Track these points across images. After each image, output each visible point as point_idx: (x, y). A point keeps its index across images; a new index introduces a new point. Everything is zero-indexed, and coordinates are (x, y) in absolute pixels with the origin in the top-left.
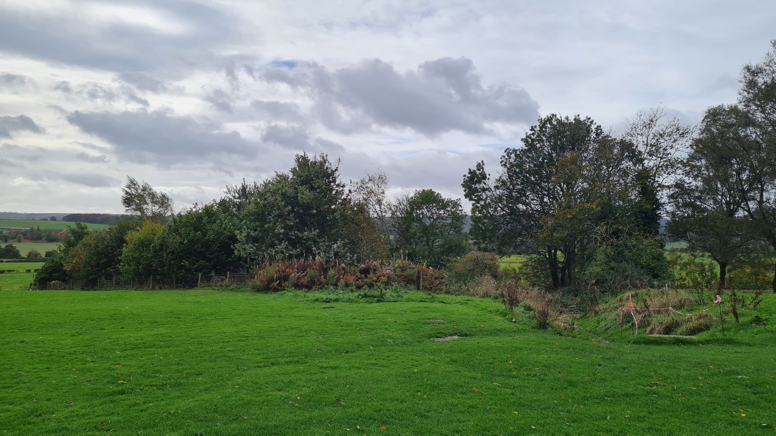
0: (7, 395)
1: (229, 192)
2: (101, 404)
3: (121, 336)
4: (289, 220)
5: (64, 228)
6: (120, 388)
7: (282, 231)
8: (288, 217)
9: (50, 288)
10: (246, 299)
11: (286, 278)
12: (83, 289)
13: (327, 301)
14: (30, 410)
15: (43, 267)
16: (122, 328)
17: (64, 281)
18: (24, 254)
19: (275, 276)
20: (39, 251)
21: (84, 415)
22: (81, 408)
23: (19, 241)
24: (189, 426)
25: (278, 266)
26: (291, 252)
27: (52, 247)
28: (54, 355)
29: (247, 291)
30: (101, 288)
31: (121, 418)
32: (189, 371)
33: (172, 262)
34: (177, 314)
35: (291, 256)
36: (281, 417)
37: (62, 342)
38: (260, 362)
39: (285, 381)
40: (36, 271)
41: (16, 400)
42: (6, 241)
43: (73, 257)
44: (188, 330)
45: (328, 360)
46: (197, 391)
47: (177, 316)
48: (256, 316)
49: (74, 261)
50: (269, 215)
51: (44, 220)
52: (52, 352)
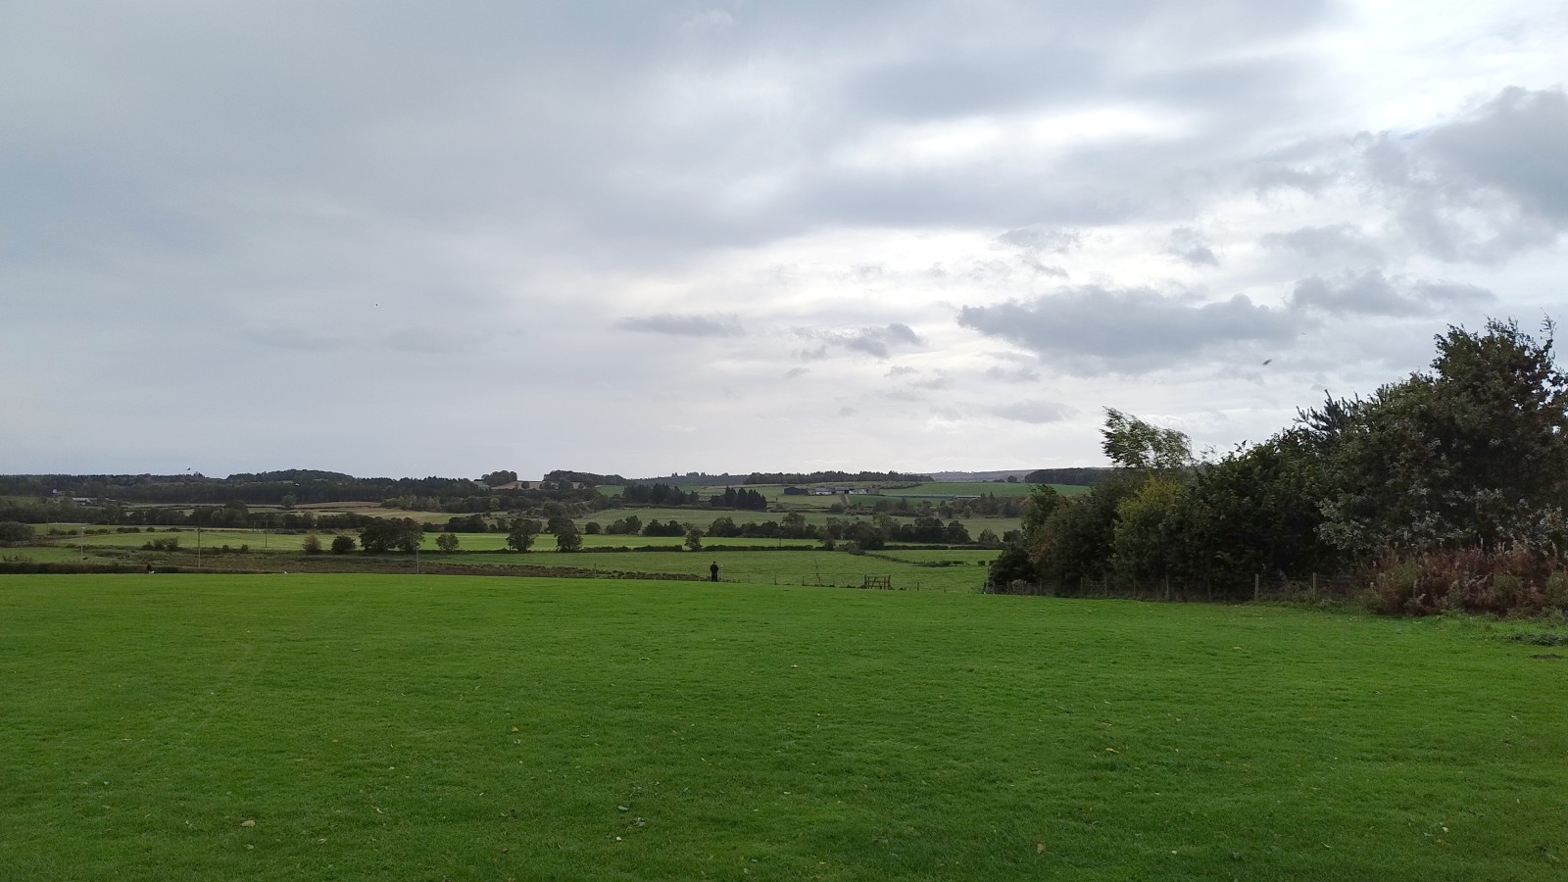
0: (951, 744)
1: (1304, 417)
2: (1080, 780)
3: (1113, 675)
4: (1441, 467)
5: (1027, 492)
6: (1108, 760)
7: (1424, 491)
8: (1437, 462)
9: (1011, 591)
10: (1352, 628)
11: (1442, 590)
12: (1058, 595)
13: (1544, 642)
14: (980, 771)
15: (1000, 557)
16: (1115, 663)
17: (1032, 581)
18: (974, 536)
19: (1416, 582)
20: (994, 532)
21: (1054, 793)
22: (1053, 781)
23: (968, 517)
24: (1219, 840)
25: (1423, 563)
26: (1451, 535)
27: (1015, 525)
28: (1014, 695)
29: (1355, 613)
30: (1085, 594)
31: (1108, 808)
32: (1226, 748)
33: (1202, 553)
34: (1211, 647)
35: (1450, 543)
36: (1403, 859)
37: (1024, 676)
38: (1367, 751)
39: (1417, 792)
40: (991, 562)
41: (963, 753)
42: (950, 517)
43: (1041, 541)
44: (1228, 676)
45: (1528, 766)
46: (1239, 785)
47: (1211, 651)
48: (1370, 663)
49: (1043, 548)
50: (1393, 459)
51: (998, 481)
52: (1011, 689)
